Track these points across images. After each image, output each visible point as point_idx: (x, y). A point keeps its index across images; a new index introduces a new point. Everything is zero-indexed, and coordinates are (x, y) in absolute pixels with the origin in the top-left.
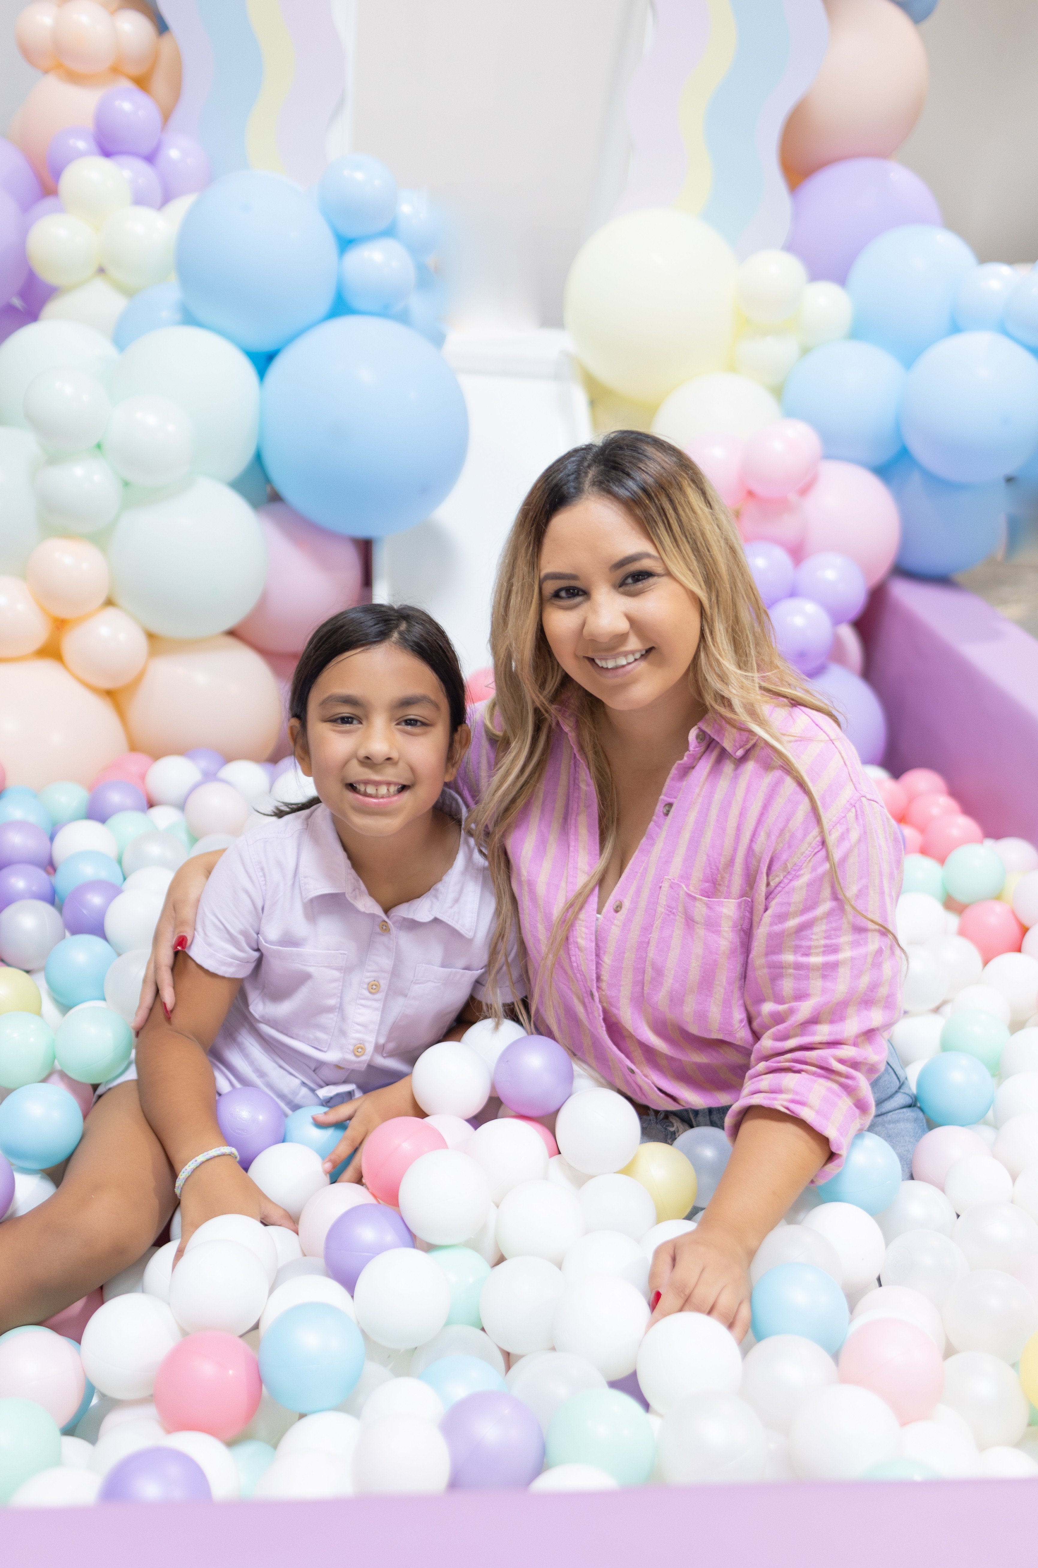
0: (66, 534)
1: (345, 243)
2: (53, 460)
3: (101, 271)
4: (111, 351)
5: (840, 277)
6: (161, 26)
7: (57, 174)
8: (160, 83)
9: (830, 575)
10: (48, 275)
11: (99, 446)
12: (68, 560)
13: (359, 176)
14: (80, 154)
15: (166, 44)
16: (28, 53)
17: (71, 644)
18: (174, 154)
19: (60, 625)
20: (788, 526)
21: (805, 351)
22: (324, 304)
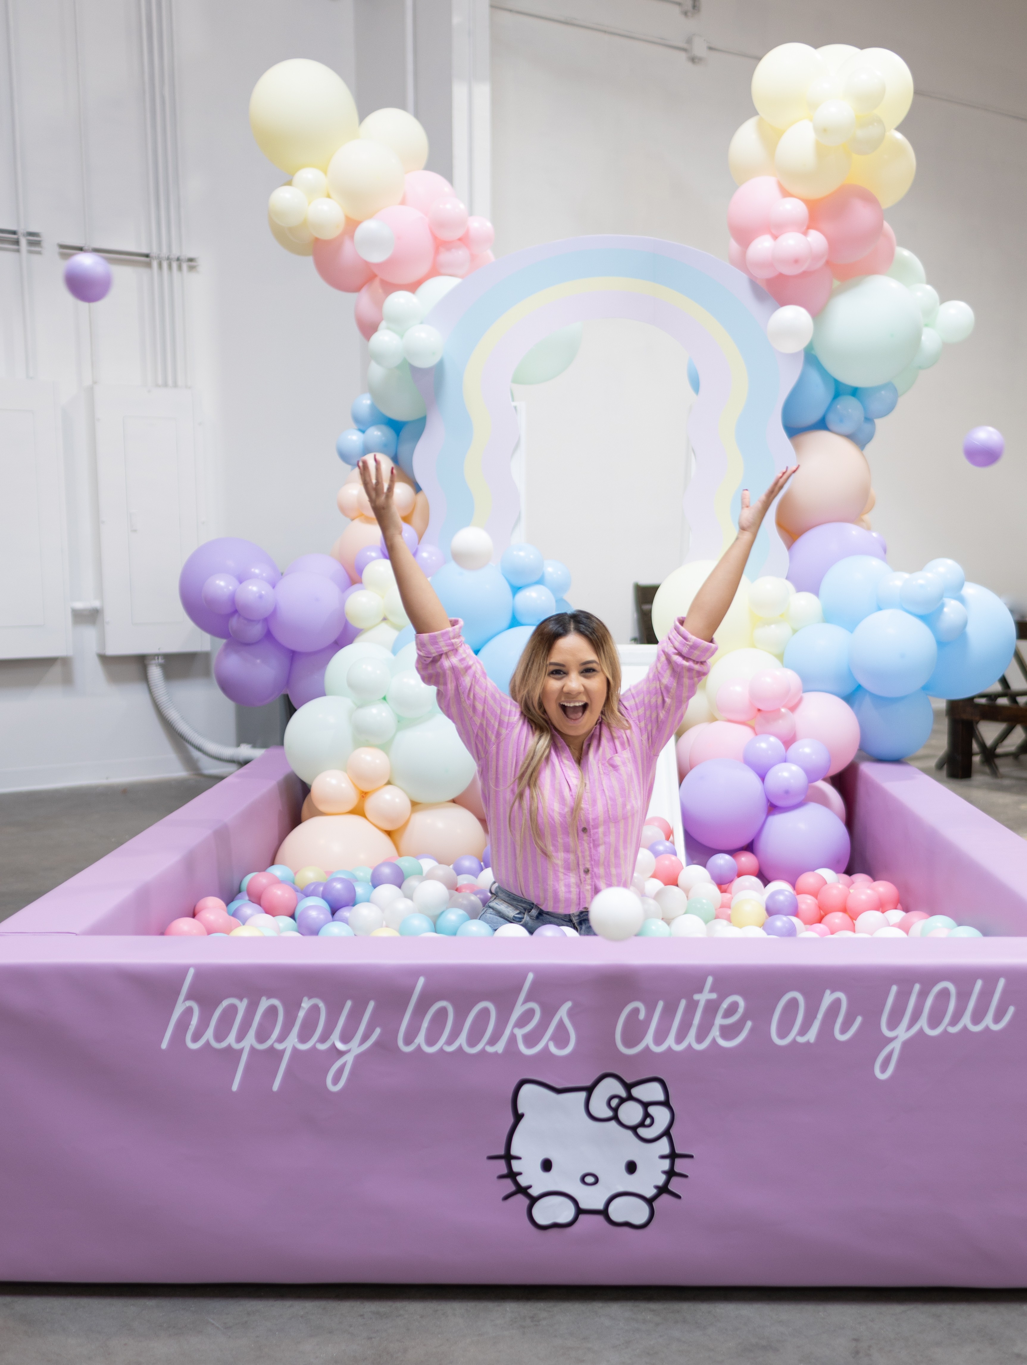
0: (368, 745)
1: (516, 589)
2: (360, 707)
3: (385, 619)
4: (391, 656)
5: (815, 591)
6: (417, 488)
7: (360, 571)
8: (416, 519)
9: (807, 750)
10: (356, 623)
11: (384, 698)
12: (368, 758)
13: (522, 554)
14: (373, 559)
15: (420, 497)
16: (343, 510)
17: (371, 804)
18: (425, 555)
19: (364, 795)
20: (782, 726)
21: (795, 631)
22: (506, 620)
